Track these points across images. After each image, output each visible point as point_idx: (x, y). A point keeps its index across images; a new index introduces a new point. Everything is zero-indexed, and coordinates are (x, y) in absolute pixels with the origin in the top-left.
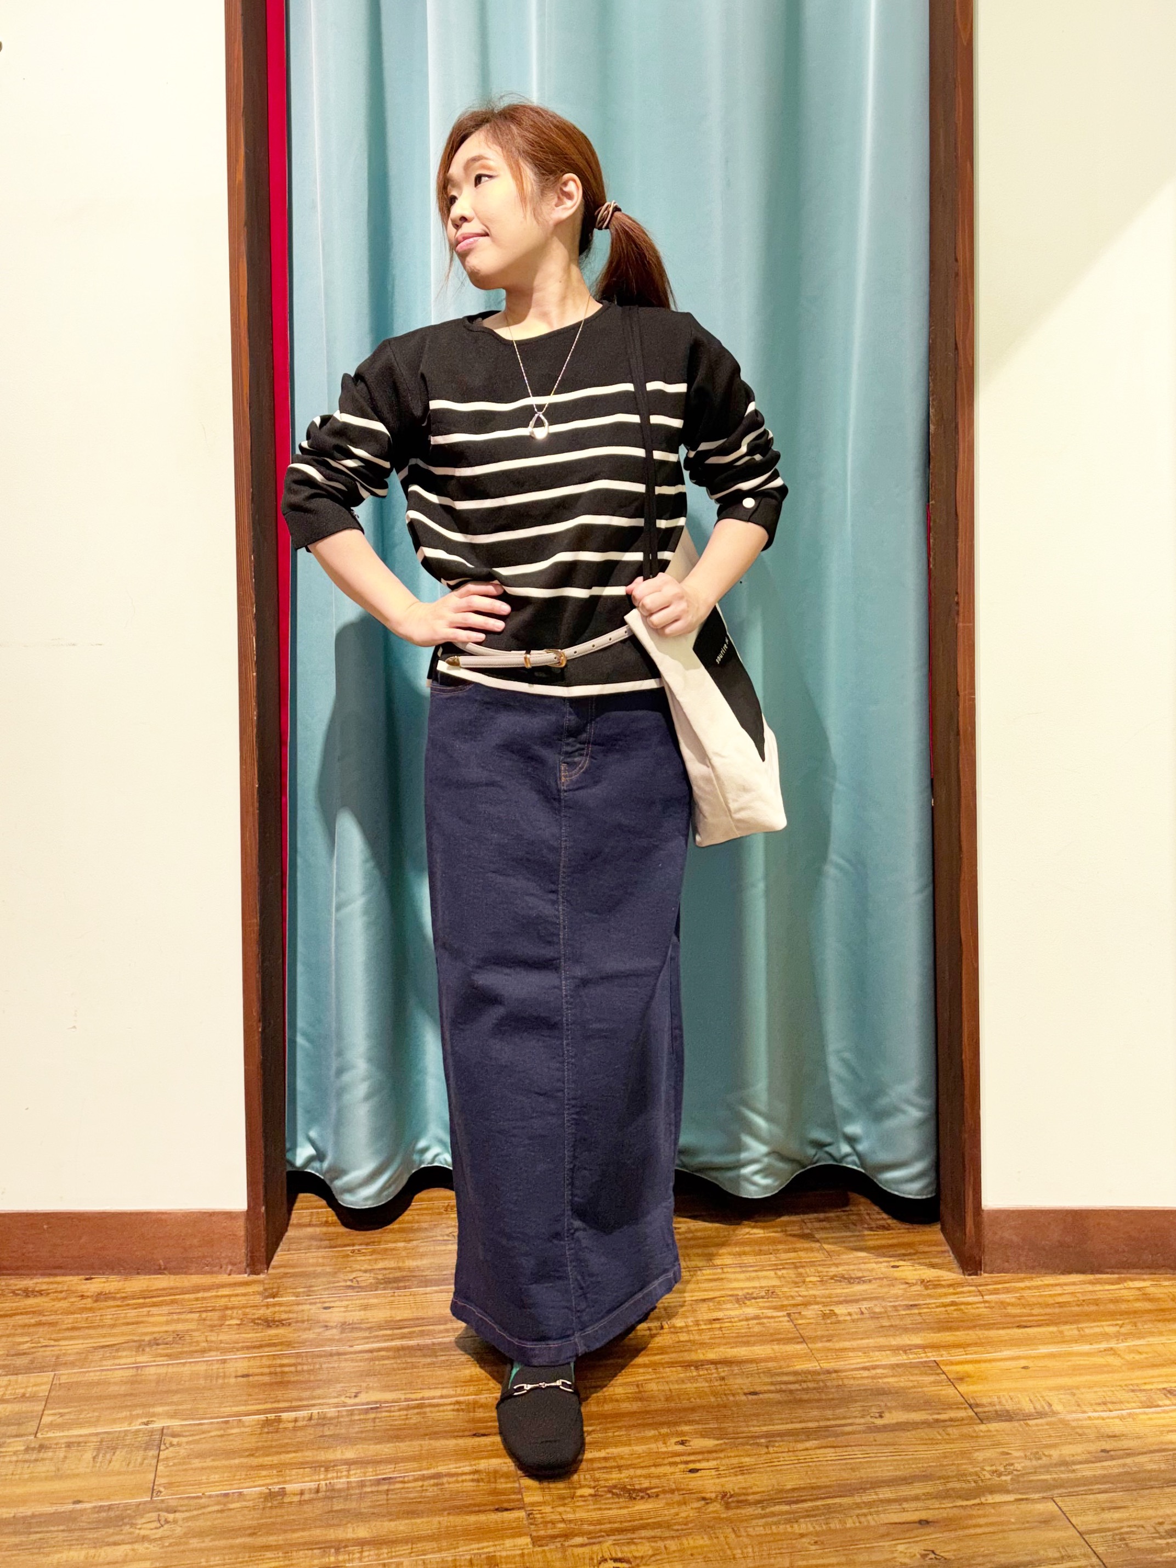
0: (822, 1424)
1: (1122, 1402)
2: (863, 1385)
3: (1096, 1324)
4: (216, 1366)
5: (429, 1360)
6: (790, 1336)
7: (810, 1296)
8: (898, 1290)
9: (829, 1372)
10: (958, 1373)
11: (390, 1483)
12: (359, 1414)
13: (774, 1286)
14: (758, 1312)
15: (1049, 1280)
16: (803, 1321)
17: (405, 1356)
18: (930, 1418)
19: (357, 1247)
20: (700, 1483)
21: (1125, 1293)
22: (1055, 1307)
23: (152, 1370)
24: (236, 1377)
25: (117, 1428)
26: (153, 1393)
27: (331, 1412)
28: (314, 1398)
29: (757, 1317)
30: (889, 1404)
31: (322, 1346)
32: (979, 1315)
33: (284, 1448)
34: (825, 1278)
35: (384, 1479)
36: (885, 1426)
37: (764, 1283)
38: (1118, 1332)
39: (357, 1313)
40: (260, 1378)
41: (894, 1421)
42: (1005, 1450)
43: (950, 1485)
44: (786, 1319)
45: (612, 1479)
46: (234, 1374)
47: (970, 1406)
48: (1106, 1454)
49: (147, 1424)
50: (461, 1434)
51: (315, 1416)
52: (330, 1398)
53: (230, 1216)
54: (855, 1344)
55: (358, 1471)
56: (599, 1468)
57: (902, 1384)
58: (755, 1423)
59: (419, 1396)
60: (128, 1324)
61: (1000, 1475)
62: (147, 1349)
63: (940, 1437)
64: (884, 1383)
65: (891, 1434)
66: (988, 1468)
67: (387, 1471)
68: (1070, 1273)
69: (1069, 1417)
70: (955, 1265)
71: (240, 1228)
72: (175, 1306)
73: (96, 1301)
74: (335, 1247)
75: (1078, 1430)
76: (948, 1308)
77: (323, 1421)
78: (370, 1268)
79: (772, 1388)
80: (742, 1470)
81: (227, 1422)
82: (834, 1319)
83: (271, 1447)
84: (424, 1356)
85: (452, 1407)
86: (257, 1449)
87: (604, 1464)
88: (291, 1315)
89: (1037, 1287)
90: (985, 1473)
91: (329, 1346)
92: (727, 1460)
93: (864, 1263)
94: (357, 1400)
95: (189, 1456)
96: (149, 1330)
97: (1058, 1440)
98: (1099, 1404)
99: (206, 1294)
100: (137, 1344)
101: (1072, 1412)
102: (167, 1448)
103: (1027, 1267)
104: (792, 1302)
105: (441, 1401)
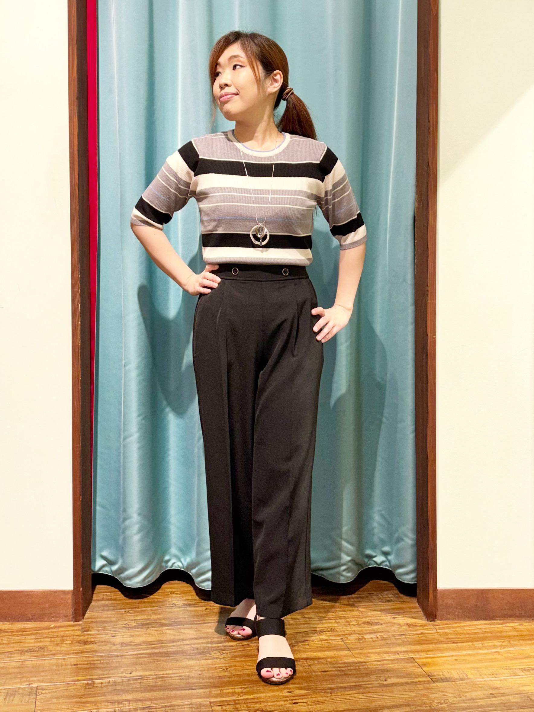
0: (358, 684)
1: (501, 674)
2: (378, 668)
3: (491, 641)
4: (60, 661)
5: (165, 658)
6: (343, 647)
7: (352, 631)
8: (396, 628)
9: (361, 662)
10: (423, 662)
11: (150, 709)
12: (133, 681)
13: (335, 627)
14: (327, 638)
15: (469, 623)
16: (349, 641)
17: (154, 657)
18: (409, 681)
19: (127, 610)
20: (299, 708)
21: (506, 628)
22: (472, 635)
23: (30, 662)
24: (72, 665)
25: (15, 686)
26: (31, 672)
27: (119, 680)
28: (108, 674)
29: (326, 640)
30: (390, 675)
31: (112, 652)
32: (433, 638)
33: (96, 695)
34: (360, 623)
35: (147, 707)
36: (387, 684)
37: (330, 625)
38: (502, 645)
39: (129, 638)
40: (83, 666)
41: (392, 682)
42: (445, 694)
43: (419, 708)
44: (341, 640)
45: (257, 707)
46: (70, 664)
47: (429, 676)
48: (493, 695)
49: (29, 685)
50: (183, 689)
51: (111, 681)
52: (118, 674)
53: (64, 593)
54: (374, 651)
55: (134, 704)
56: (250, 703)
57: (396, 667)
58: (325, 683)
59: (161, 673)
60: (15, 643)
61: (442, 704)
62: (26, 653)
63: (413, 689)
64: (388, 667)
65: (390, 688)
66: (436, 701)
67: (147, 704)
68: (480, 620)
69: (476, 680)
70: (424, 617)
71: (69, 599)
72: (38, 635)
74: (116, 610)
75: (481, 686)
76: (420, 635)
77: (115, 683)
78: (134, 619)
79: (334, 669)
80: (319, 703)
81: (68, 684)
82: (363, 640)
83: (91, 694)
84: (163, 656)
85: (178, 678)
86: (84, 695)
87: (253, 701)
88: (96, 639)
89: (462, 626)
90: (435, 703)
91: (116, 652)
92: (312, 699)
93: (379, 617)
94: (131, 675)
95: (51, 698)
96: (26, 645)
97: (470, 690)
98: (490, 675)
99: (53, 630)
100: (21, 651)
101: (479, 678)
102: (40, 695)
103: (459, 617)
104: (343, 633)
105: (172, 675)
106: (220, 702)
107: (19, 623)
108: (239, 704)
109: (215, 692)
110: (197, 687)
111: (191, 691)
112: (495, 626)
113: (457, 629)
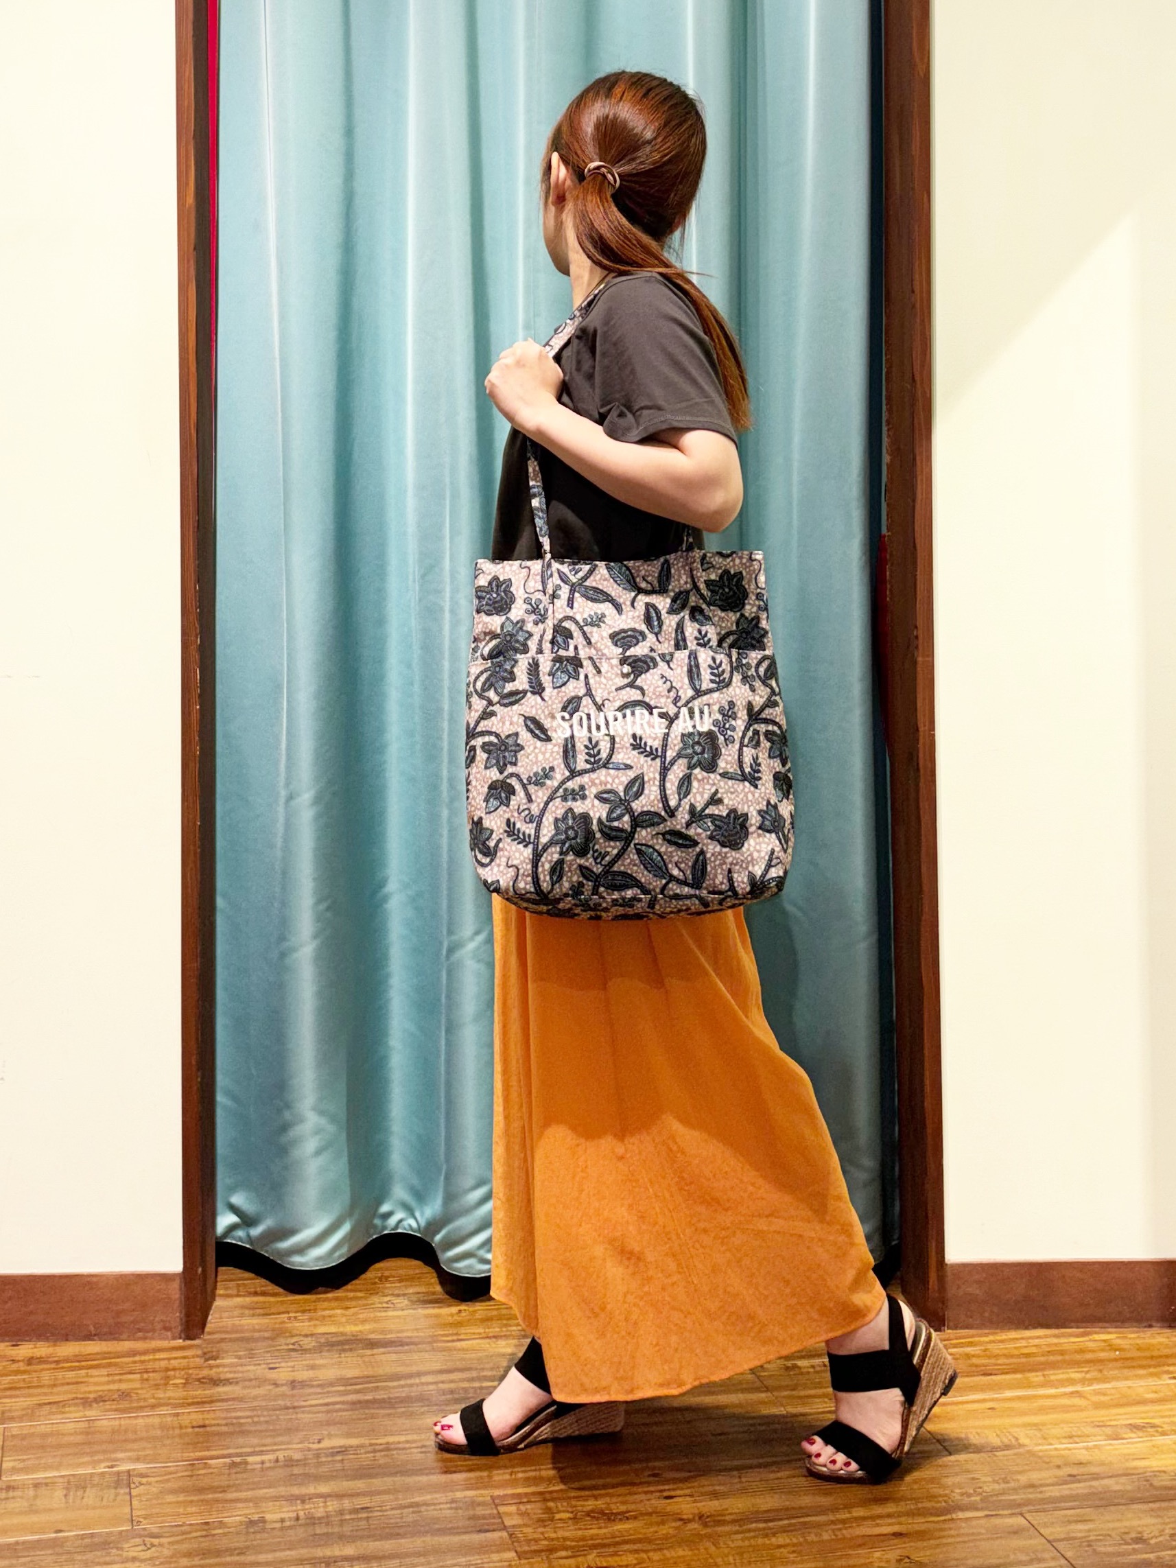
1: (1087, 1436)
3: (1059, 1371)
4: (170, 1419)
6: (754, 1386)
9: (792, 1416)
11: (369, 1512)
12: (326, 1457)
15: (1013, 1334)
16: (766, 1374)
17: (362, 1408)
20: (677, 1507)
21: (1091, 1345)
22: (1019, 1358)
24: (193, 1427)
25: (82, 1471)
27: (296, 1455)
28: (274, 1444)
31: (274, 1401)
38: (1084, 1377)
39: (306, 1373)
40: (219, 1429)
42: (975, 1476)
47: (938, 1441)
48: (1073, 1478)
49: (112, 1467)
51: (281, 1459)
52: (294, 1444)
53: (163, 1277)
54: (820, 1391)
55: (335, 1503)
59: (381, 1441)
61: (969, 1495)
66: (958, 1491)
67: (363, 1502)
68: (1035, 1328)
69: (1035, 1448)
71: (176, 1290)
72: (114, 1368)
74: (270, 1315)
75: (1047, 1460)
77: (290, 1463)
78: (310, 1332)
80: (716, 1496)
81: (191, 1465)
82: (797, 1371)
83: (242, 1484)
85: (419, 1450)
86: (227, 1486)
88: (237, 1375)
89: (1002, 1341)
90: (955, 1494)
91: (283, 1400)
92: (701, 1489)
94: (321, 1445)
95: (159, 1492)
96: (93, 1389)
97: (1026, 1467)
98: (1065, 1437)
99: (144, 1358)
100: (84, 1400)
101: (1041, 1444)
102: (137, 1487)
103: (991, 1322)
105: (407, 1445)
106: (512, 1495)
107: (68, 1343)
111: (449, 1476)
112: (1068, 1339)
113: (989, 1346)
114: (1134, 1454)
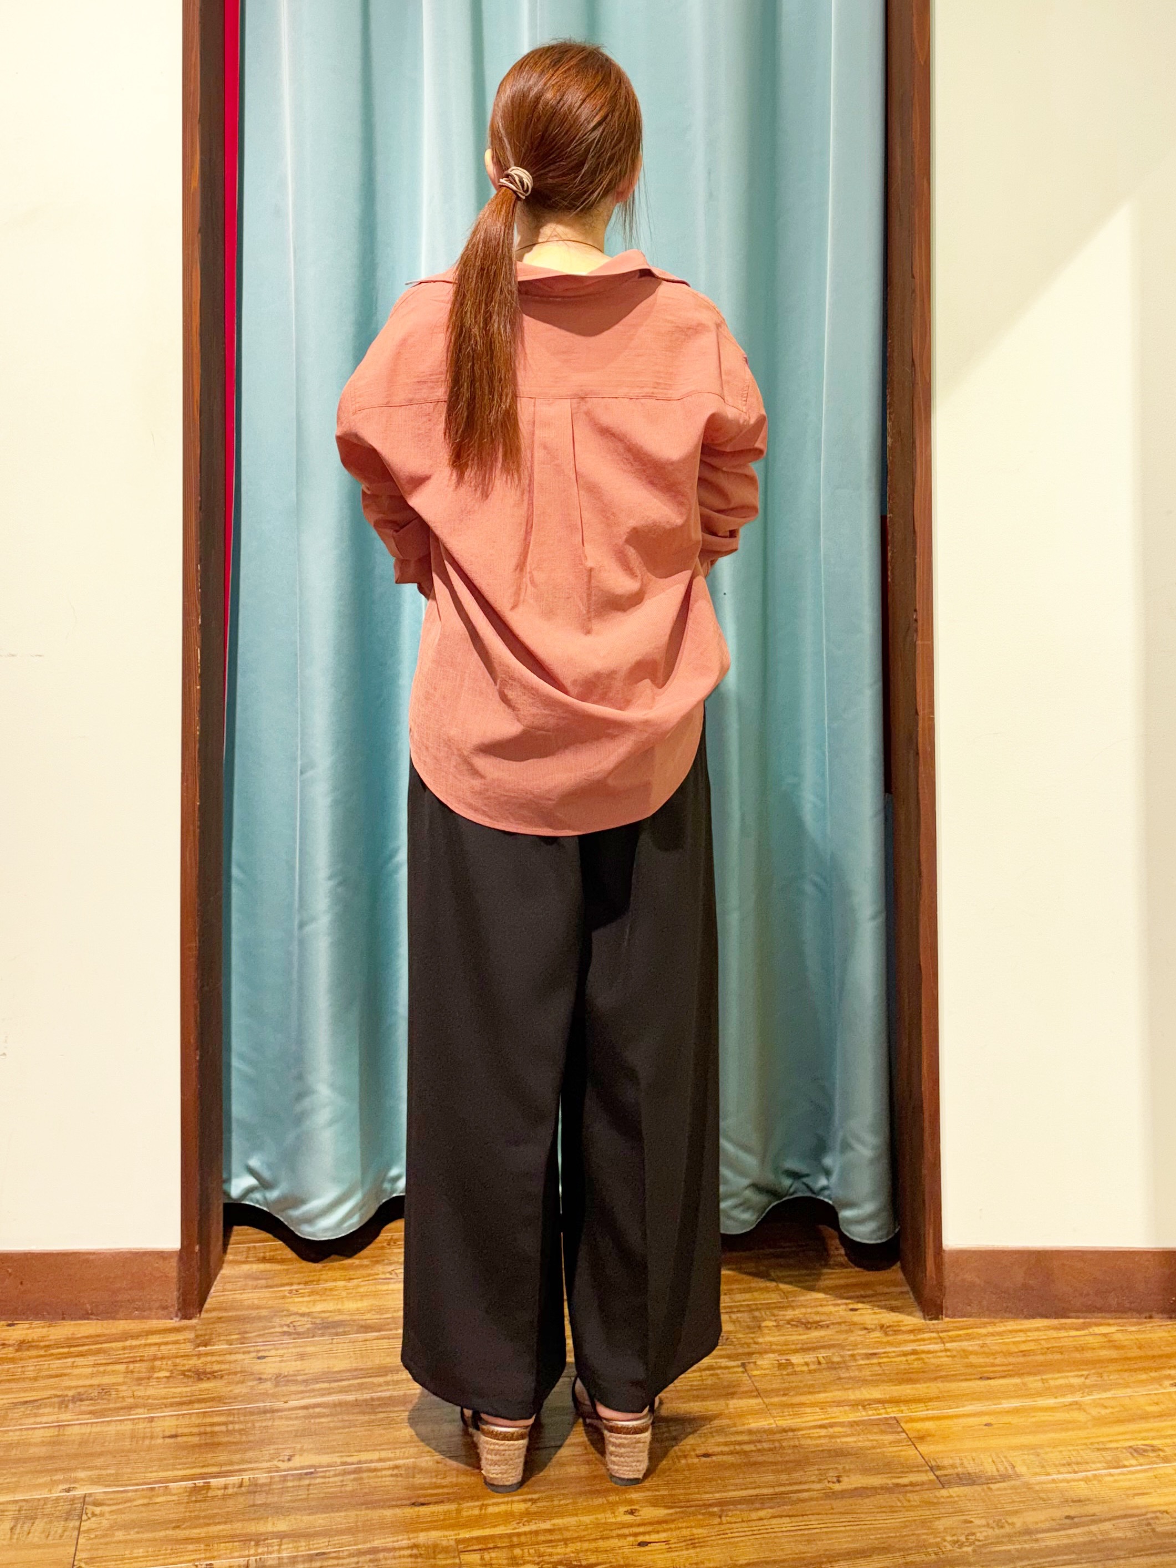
0: (778, 1490)
1: (1087, 1463)
2: (821, 1445)
3: (1059, 1375)
4: (141, 1426)
5: (366, 1418)
6: (746, 1388)
7: (766, 1344)
8: (857, 1336)
9: (785, 1431)
10: (918, 1431)
11: (322, 1559)
12: (293, 1481)
15: (1012, 1325)
16: (758, 1373)
17: (342, 1413)
18: (889, 1482)
19: (295, 1287)
20: (650, 1557)
21: (1090, 1339)
22: (1018, 1356)
23: (76, 1430)
24: (164, 1437)
25: (36, 1495)
26: (76, 1456)
27: (263, 1477)
28: (243, 1461)
29: (711, 1368)
30: (847, 1467)
31: (257, 1401)
32: (938, 1366)
33: (211, 1520)
34: (781, 1323)
35: (317, 1554)
36: (843, 1491)
38: (1084, 1383)
39: (293, 1363)
40: (190, 1439)
41: (853, 1486)
42: (968, 1518)
43: (909, 1559)
44: (741, 1369)
45: (558, 1554)
46: (161, 1435)
47: (932, 1468)
48: (1071, 1521)
49: (68, 1490)
50: (399, 1503)
51: (246, 1482)
52: (262, 1461)
53: (161, 1255)
54: (811, 1398)
55: (291, 1546)
56: (544, 1542)
57: (860, 1444)
58: (707, 1489)
59: (354, 1459)
60: (51, 1377)
61: (961, 1546)
62: (71, 1406)
63: (899, 1504)
64: (843, 1443)
65: (851, 1501)
66: (949, 1538)
67: (321, 1545)
68: (1033, 1317)
69: (1033, 1480)
70: (915, 1307)
71: (172, 1269)
72: (99, 1357)
73: (17, 1351)
74: (271, 1287)
75: (1042, 1495)
76: (909, 1357)
77: (255, 1488)
78: (307, 1310)
79: (726, 1449)
80: (694, 1543)
81: (152, 1489)
82: (790, 1370)
83: (197, 1517)
84: (364, 1413)
85: (390, 1472)
86: (184, 1520)
87: (549, 1537)
88: (223, 1367)
89: (1000, 1334)
90: (945, 1543)
91: (263, 1401)
92: (678, 1532)
93: (821, 1306)
94: (291, 1464)
95: (112, 1527)
96: (74, 1383)
97: (1022, 1506)
98: (1064, 1465)
99: (134, 1343)
100: (61, 1399)
101: (1036, 1474)
102: (89, 1518)
103: (990, 1310)
104: (746, 1350)
105: (379, 1465)
106: (477, 1538)
107: (65, 1322)
108: (520, 1545)
109: (470, 1513)
110: (428, 1499)
111: (417, 1509)
112: (1067, 1335)
114: (1134, 1488)
